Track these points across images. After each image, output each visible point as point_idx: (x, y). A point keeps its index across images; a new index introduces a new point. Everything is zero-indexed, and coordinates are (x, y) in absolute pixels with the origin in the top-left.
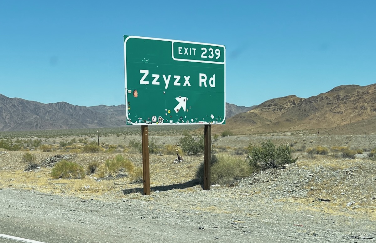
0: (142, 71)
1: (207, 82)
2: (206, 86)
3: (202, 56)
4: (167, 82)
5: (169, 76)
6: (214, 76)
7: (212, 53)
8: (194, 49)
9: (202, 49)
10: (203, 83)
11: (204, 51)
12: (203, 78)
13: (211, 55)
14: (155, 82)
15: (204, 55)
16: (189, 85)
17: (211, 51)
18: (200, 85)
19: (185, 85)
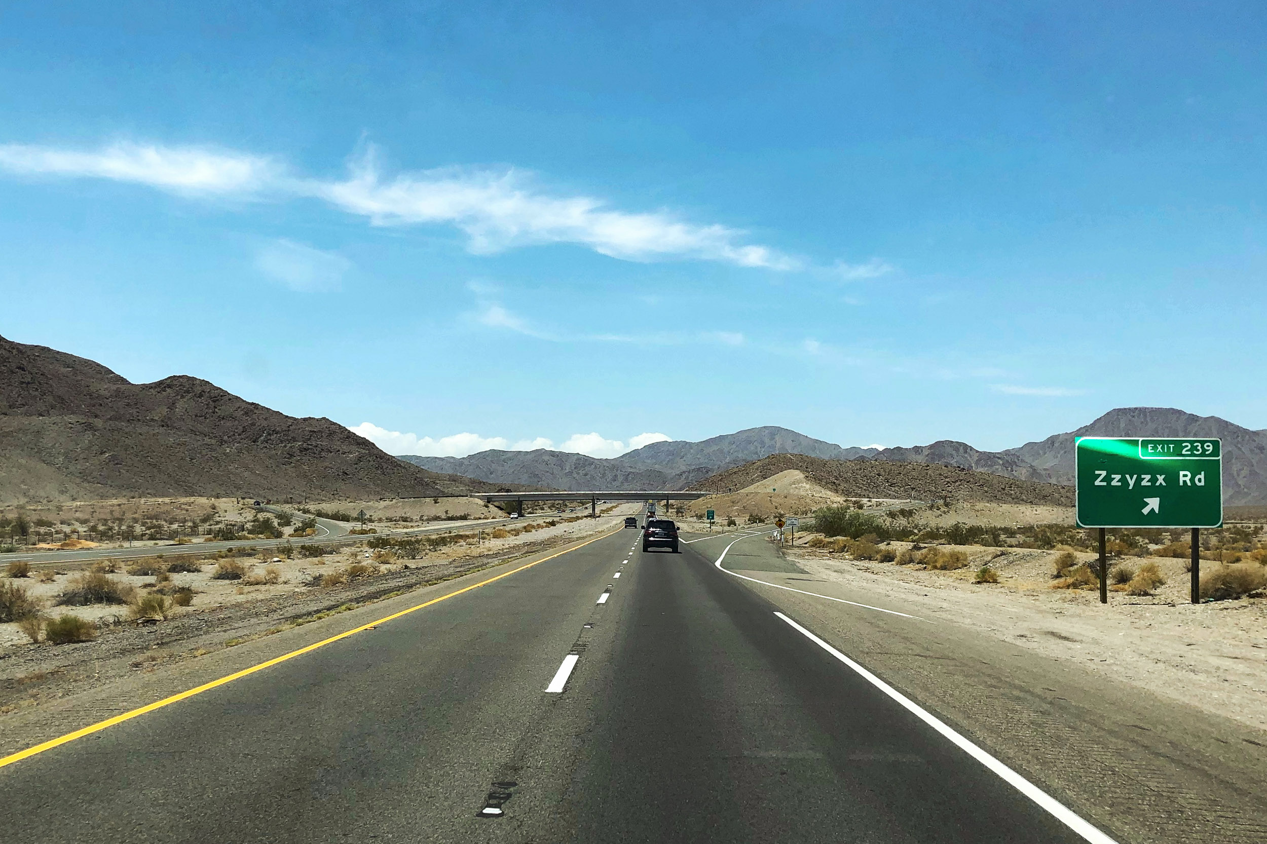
0: (1097, 472)
1: (1192, 480)
2: (1189, 484)
3: (1184, 452)
4: (1132, 483)
5: (1135, 476)
6: (1203, 473)
7: (1199, 448)
8: (1172, 446)
9: (1184, 445)
10: (1185, 482)
11: (1187, 446)
12: (1185, 476)
13: (1198, 450)
14: (1114, 483)
15: (1187, 451)
16: (1164, 484)
17: (1198, 446)
18: (1181, 484)
19: (1158, 484)
